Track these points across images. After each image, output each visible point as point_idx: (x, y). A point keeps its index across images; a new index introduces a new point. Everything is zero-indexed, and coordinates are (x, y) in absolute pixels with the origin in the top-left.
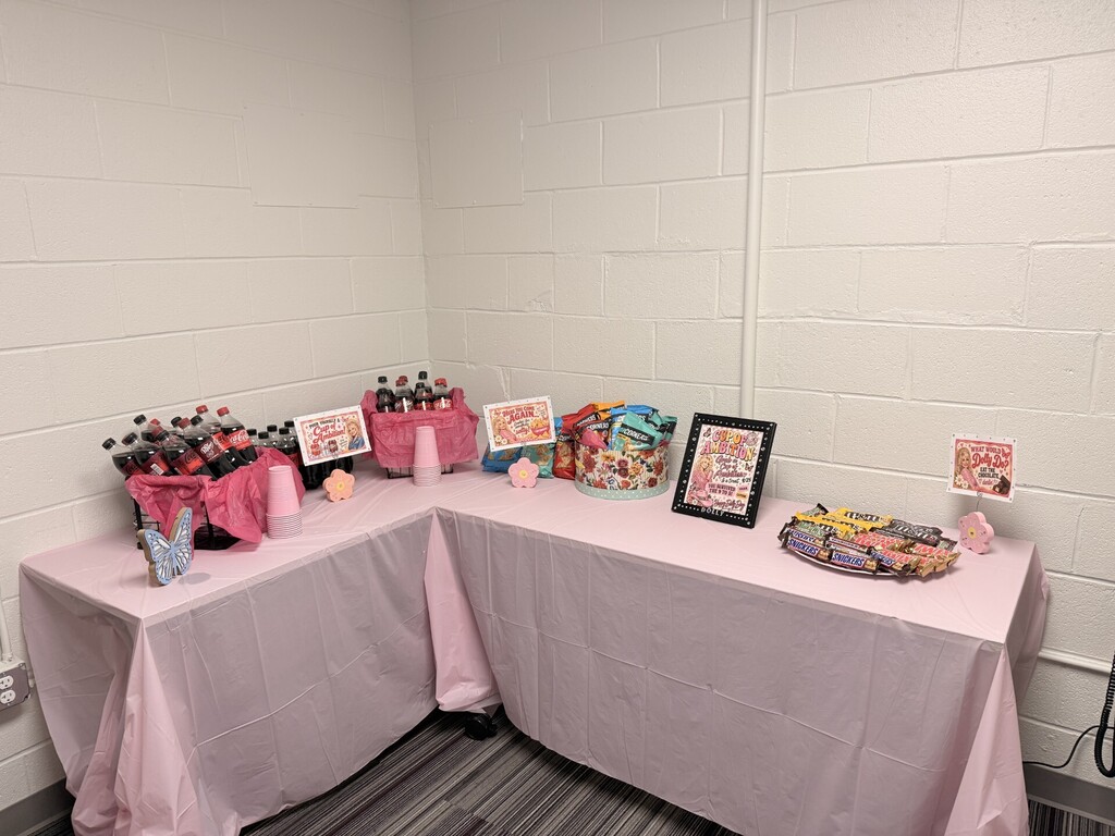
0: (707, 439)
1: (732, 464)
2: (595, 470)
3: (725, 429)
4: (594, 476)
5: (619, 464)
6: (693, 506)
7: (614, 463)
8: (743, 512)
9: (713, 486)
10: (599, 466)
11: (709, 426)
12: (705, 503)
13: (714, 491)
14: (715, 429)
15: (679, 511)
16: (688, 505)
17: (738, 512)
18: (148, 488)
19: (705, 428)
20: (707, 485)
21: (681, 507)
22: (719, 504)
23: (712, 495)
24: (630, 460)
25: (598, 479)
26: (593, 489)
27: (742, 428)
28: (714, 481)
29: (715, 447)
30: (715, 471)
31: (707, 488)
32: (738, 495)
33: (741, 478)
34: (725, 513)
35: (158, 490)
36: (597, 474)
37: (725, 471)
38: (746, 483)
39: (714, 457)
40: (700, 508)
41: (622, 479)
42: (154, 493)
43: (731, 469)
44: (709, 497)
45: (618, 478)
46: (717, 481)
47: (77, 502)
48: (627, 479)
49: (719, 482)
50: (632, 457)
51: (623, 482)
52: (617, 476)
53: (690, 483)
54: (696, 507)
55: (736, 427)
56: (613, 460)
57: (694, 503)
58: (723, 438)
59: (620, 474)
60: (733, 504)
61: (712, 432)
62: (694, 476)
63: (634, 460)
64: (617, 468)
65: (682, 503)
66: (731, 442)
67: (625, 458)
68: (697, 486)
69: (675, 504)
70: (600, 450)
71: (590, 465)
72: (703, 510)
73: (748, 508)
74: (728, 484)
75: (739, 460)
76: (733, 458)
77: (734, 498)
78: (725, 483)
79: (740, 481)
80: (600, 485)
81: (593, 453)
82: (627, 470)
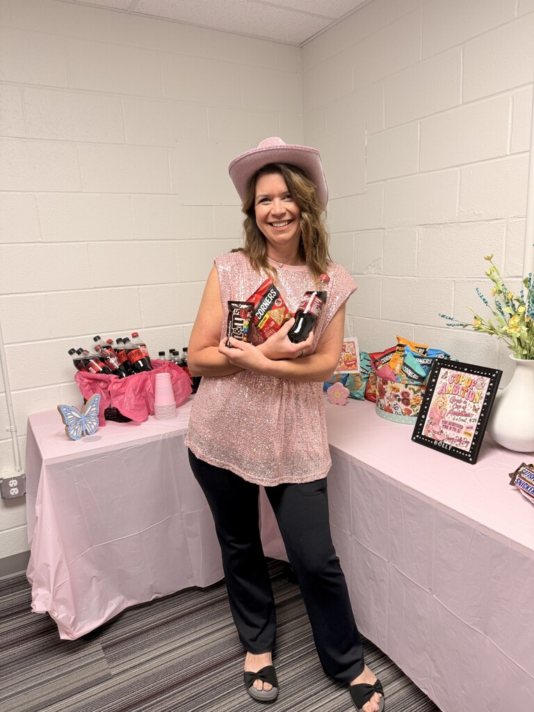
0: (444, 381)
1: (462, 404)
2: (385, 397)
3: (459, 373)
4: (384, 402)
5: (403, 394)
6: (428, 438)
7: (399, 394)
8: (468, 449)
9: (446, 422)
10: (388, 394)
11: (446, 370)
12: (438, 437)
13: (446, 427)
14: (451, 372)
15: (417, 441)
16: (425, 437)
17: (463, 449)
18: (86, 380)
19: (443, 371)
20: (441, 422)
21: (419, 437)
22: (449, 439)
23: (444, 430)
24: (411, 392)
25: (387, 405)
26: (383, 412)
27: (473, 373)
28: (447, 419)
29: (450, 388)
30: (449, 409)
31: (441, 424)
32: (465, 433)
33: (469, 418)
34: (453, 448)
35: (91, 381)
36: (387, 401)
37: (456, 410)
38: (472, 424)
39: (448, 397)
40: (434, 440)
41: (405, 407)
42: (88, 383)
43: (461, 409)
44: (442, 432)
45: (402, 406)
46: (449, 418)
47: (63, 385)
48: (409, 407)
49: (451, 420)
50: (413, 390)
51: (405, 409)
52: (400, 404)
53: (428, 419)
54: (431, 439)
55: (468, 372)
56: (398, 391)
57: (430, 435)
58: (456, 381)
59: (403, 403)
60: (460, 440)
61: (449, 375)
62: (431, 412)
63: (415, 392)
64: (401, 397)
65: (420, 435)
66: (463, 385)
67: (407, 390)
68: (433, 421)
69: (414, 435)
70: (389, 382)
71: (382, 393)
72: (435, 443)
73: (472, 445)
74: (457, 422)
75: (468, 402)
76: (463, 400)
77: (462, 435)
78: (455, 421)
79: (468, 421)
80: (388, 410)
81: (384, 384)
82: (408, 400)
